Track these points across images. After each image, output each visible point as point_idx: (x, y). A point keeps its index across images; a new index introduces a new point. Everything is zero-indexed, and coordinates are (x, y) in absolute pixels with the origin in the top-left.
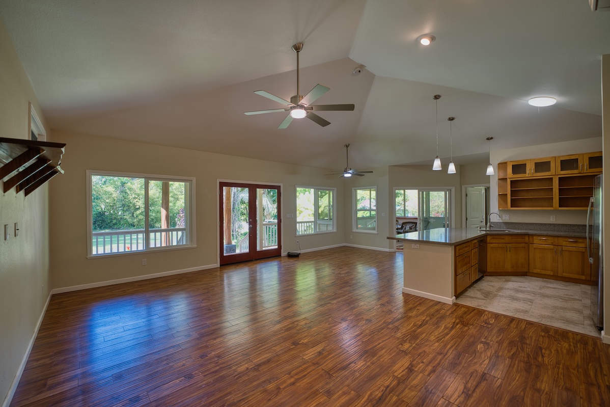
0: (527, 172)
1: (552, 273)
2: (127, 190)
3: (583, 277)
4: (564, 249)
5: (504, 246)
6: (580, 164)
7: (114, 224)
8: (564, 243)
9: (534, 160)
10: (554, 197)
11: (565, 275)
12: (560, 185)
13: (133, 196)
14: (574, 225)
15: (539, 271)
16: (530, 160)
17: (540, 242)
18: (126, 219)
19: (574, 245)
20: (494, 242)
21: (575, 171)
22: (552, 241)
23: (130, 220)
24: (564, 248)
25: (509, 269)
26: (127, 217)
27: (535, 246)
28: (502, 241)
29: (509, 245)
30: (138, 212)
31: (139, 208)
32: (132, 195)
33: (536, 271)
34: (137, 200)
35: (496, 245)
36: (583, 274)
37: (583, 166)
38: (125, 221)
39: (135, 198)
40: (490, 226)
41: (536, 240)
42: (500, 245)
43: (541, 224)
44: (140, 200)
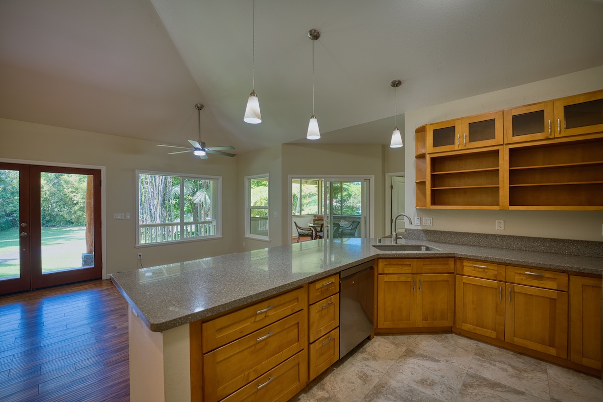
0: (457, 142)
1: (494, 335)
2: (63, 183)
3: (552, 351)
4: (516, 290)
5: (409, 279)
6: (548, 121)
7: (48, 222)
8: (517, 278)
9: (467, 118)
10: (500, 186)
11: (518, 341)
12: (511, 162)
13: (70, 190)
14: (535, 238)
15: (472, 327)
16: (462, 119)
17: (473, 273)
18: (62, 215)
19: (536, 283)
20: (391, 271)
21: (539, 136)
22: (496, 273)
23: (67, 217)
24: (517, 288)
25: (420, 323)
26: (65, 213)
27: (465, 279)
28: (407, 269)
29: (418, 277)
30: (76, 208)
31: (77, 204)
32: (68, 189)
33: (467, 327)
34: (74, 194)
35: (394, 278)
36: (552, 344)
37: (553, 123)
38: (61, 217)
39: (72, 192)
40: (397, 238)
41: (468, 268)
42: (403, 278)
43: (480, 235)
44: (78, 193)
